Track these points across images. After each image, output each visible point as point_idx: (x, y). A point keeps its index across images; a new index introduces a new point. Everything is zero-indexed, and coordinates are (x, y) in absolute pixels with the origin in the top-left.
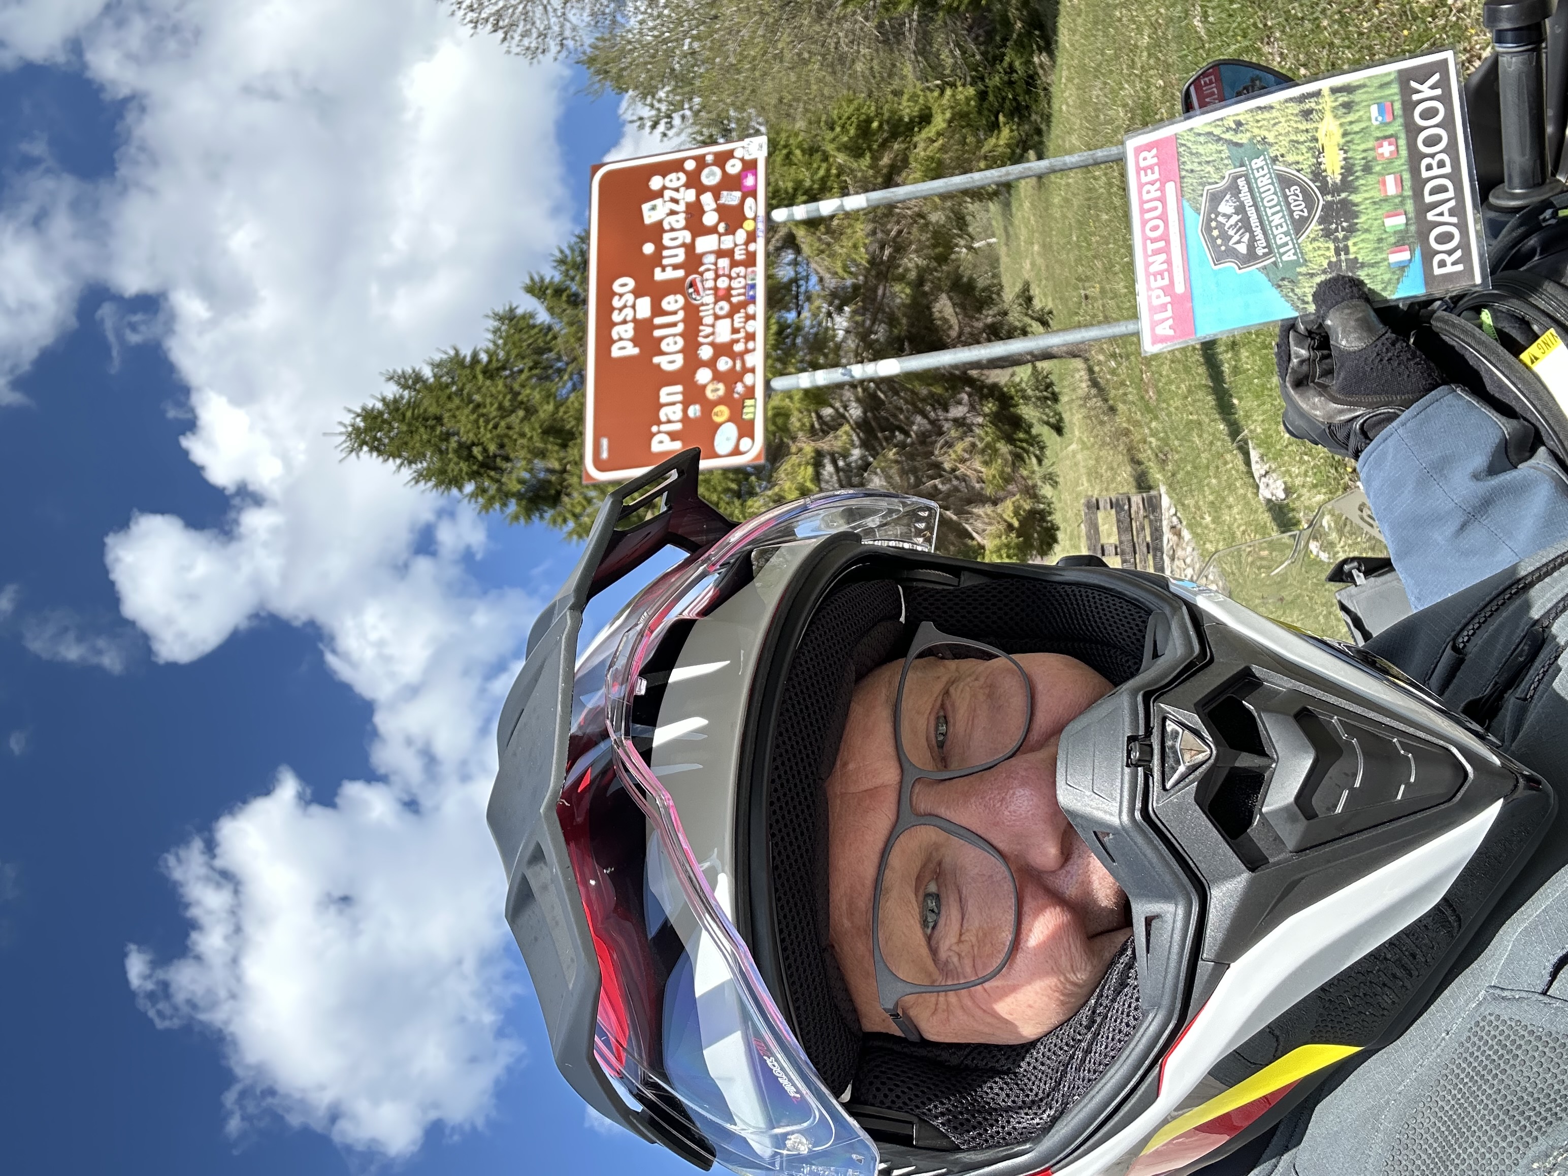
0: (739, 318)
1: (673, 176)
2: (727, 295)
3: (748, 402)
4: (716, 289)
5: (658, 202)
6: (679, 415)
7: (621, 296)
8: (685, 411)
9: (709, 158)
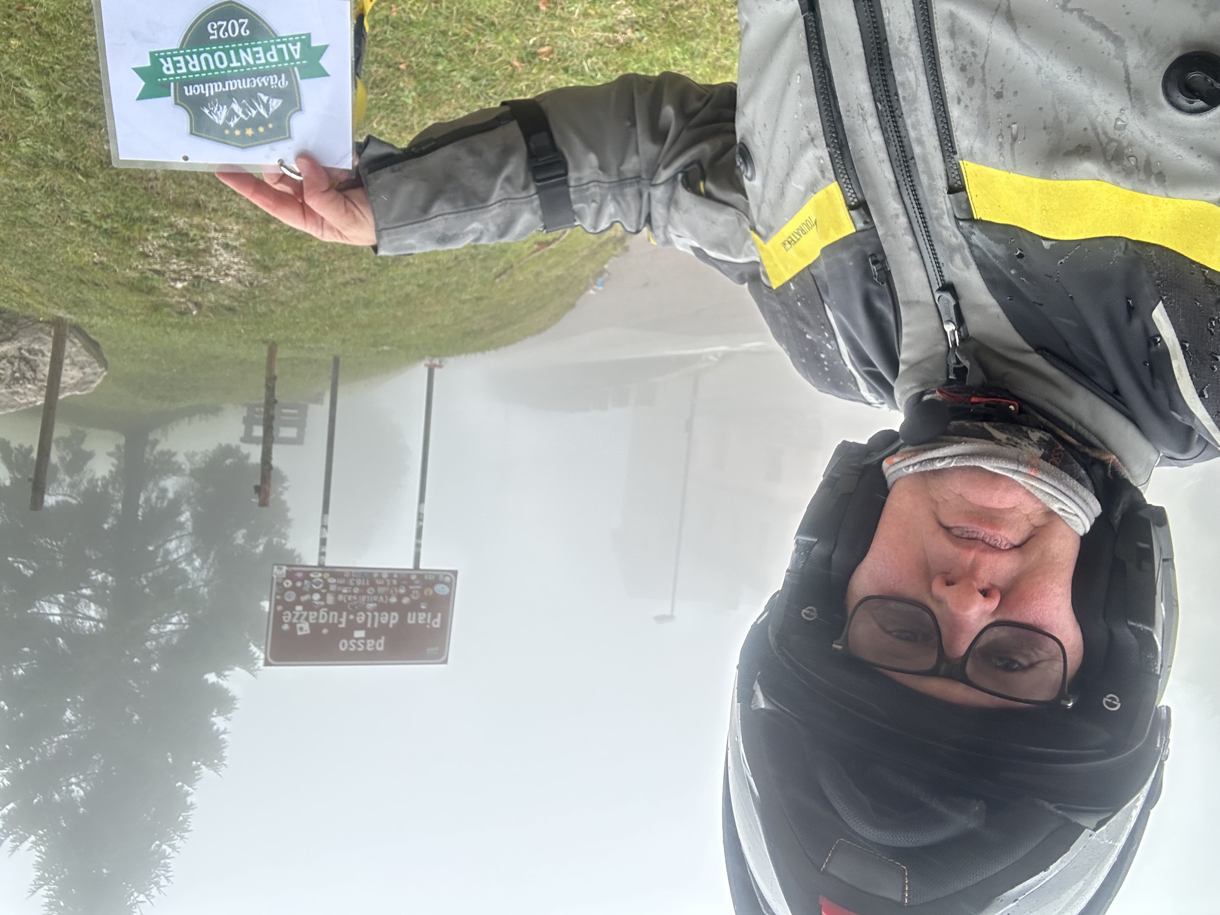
0: (378, 582)
1: (284, 618)
2: (364, 589)
3: (426, 577)
4: (358, 595)
5: (298, 626)
6: (424, 615)
7: (350, 646)
8: (422, 611)
9: (278, 597)
